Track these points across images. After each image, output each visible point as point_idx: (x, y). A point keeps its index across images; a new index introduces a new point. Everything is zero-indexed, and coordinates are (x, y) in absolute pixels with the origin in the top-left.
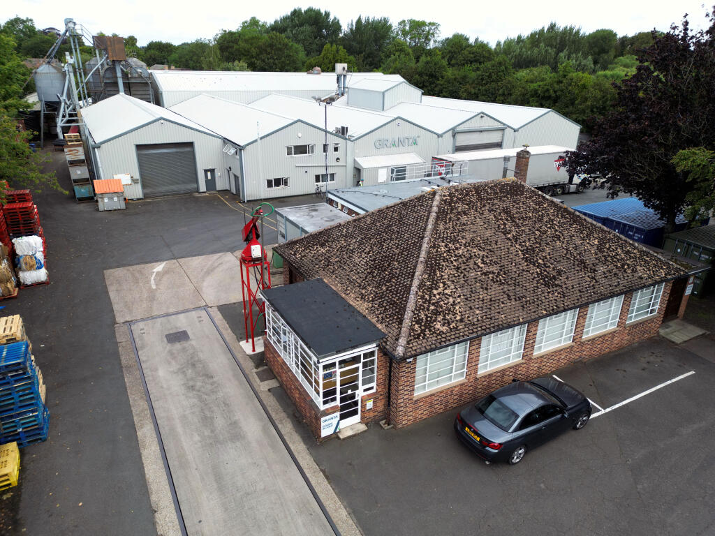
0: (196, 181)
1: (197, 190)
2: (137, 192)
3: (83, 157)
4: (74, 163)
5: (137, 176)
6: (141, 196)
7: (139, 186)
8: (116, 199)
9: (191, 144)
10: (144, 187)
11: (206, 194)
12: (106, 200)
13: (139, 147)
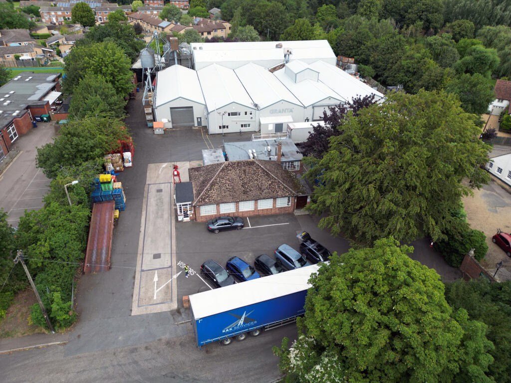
0: (193, 122)
1: (194, 125)
2: (170, 126)
3: (151, 112)
4: (148, 114)
5: (170, 120)
6: (171, 127)
7: (171, 123)
8: (161, 130)
9: (192, 107)
10: (173, 123)
11: (197, 128)
12: (157, 130)
13: (171, 108)
